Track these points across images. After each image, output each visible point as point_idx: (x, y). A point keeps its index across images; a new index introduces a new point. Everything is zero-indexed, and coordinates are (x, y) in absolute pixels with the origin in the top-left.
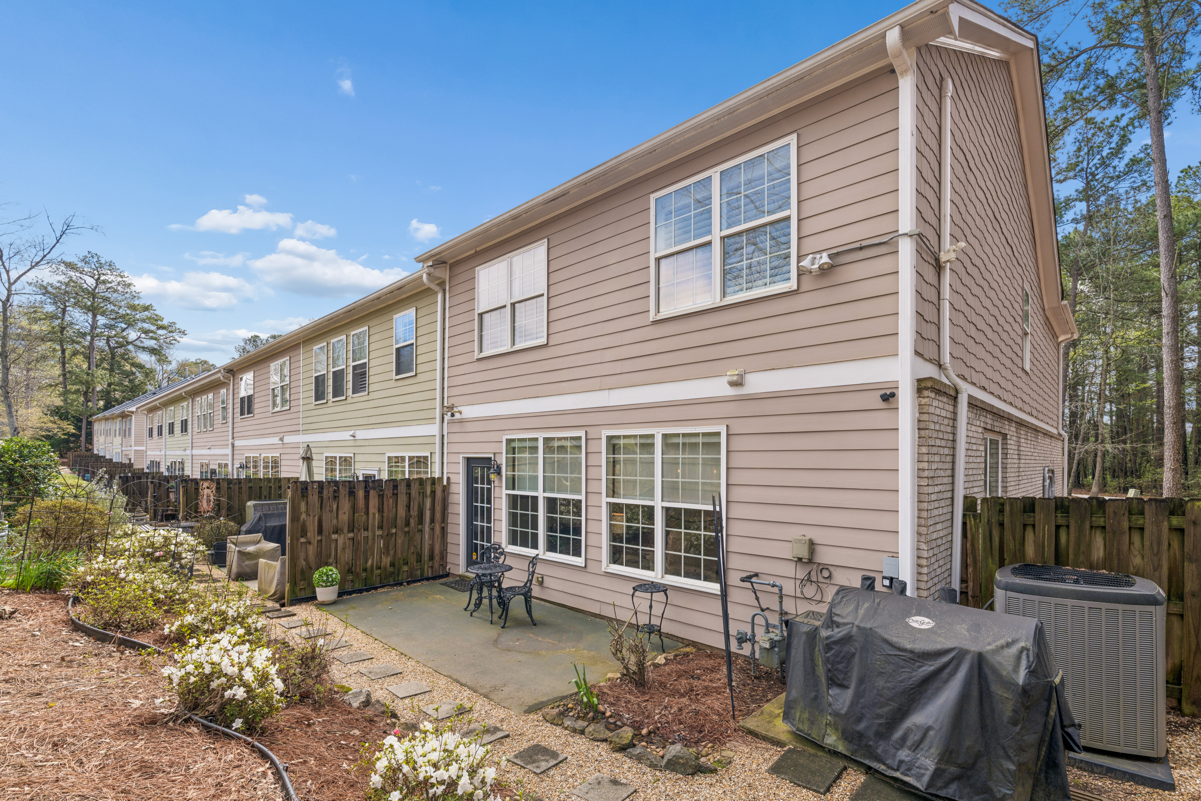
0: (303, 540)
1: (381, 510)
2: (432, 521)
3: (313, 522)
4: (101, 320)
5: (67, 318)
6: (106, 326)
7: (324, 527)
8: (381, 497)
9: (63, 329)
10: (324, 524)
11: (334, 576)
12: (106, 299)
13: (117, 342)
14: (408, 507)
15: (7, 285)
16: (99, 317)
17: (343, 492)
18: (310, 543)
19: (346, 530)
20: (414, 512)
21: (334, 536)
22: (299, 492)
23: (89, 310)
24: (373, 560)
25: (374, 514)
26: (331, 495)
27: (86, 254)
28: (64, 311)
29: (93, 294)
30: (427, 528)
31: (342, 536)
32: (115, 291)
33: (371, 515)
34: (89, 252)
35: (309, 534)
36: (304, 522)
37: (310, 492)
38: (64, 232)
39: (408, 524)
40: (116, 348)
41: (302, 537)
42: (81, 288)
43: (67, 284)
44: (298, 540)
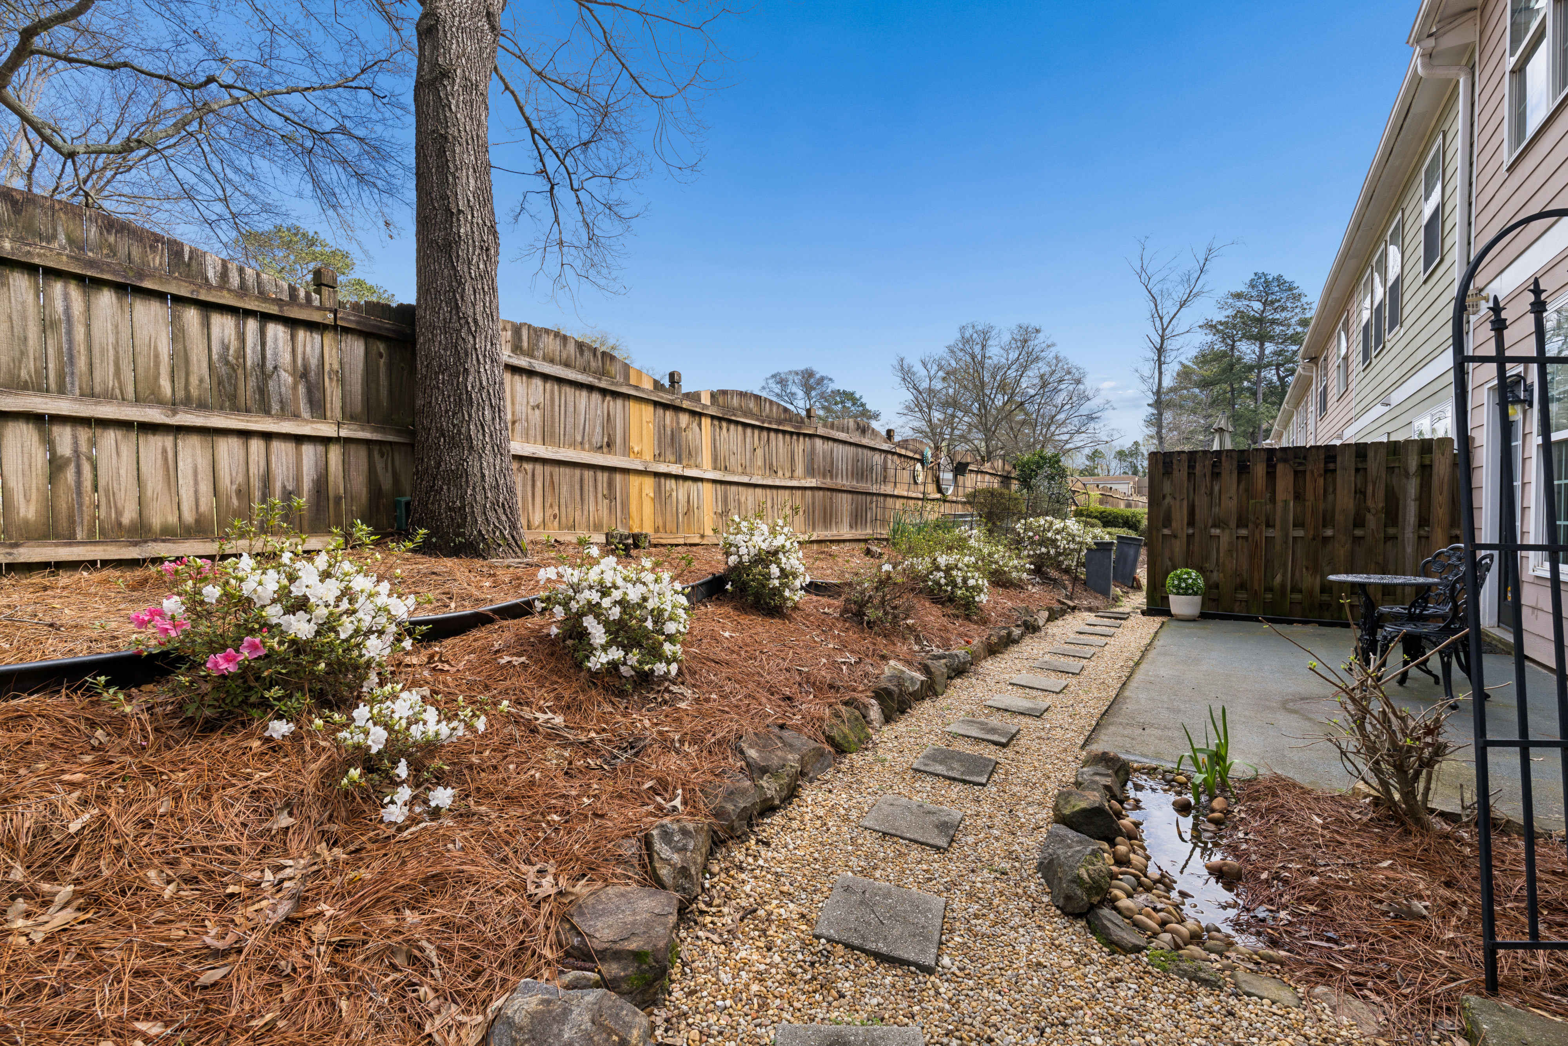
0: (1166, 531)
1: (1298, 496)
2: (1423, 521)
3: (1181, 507)
4: (1270, 348)
5: (1237, 353)
6: (1275, 353)
7: (1197, 517)
8: (1299, 475)
9: (1231, 366)
10: (1197, 511)
11: (1190, 581)
12: (1273, 322)
13: (1287, 370)
14: (1360, 493)
15: (1160, 332)
16: (1267, 344)
17: (1228, 468)
18: (1175, 537)
19: (1233, 524)
20: (1376, 501)
21: (1215, 532)
22: (1160, 466)
23: (1256, 339)
24: (1284, 575)
25: (1286, 502)
26: (1208, 470)
27: (1253, 276)
28: (1233, 347)
29: (1260, 321)
30: (1409, 533)
31: (1227, 531)
32: (1284, 309)
33: (1279, 505)
34: (1256, 274)
35: (1174, 524)
36: (1170, 507)
37: (1175, 467)
38: (1206, 260)
39: (1359, 521)
40: (1287, 376)
41: (1165, 527)
42: (1248, 317)
43: (1235, 317)
44: (1158, 530)
